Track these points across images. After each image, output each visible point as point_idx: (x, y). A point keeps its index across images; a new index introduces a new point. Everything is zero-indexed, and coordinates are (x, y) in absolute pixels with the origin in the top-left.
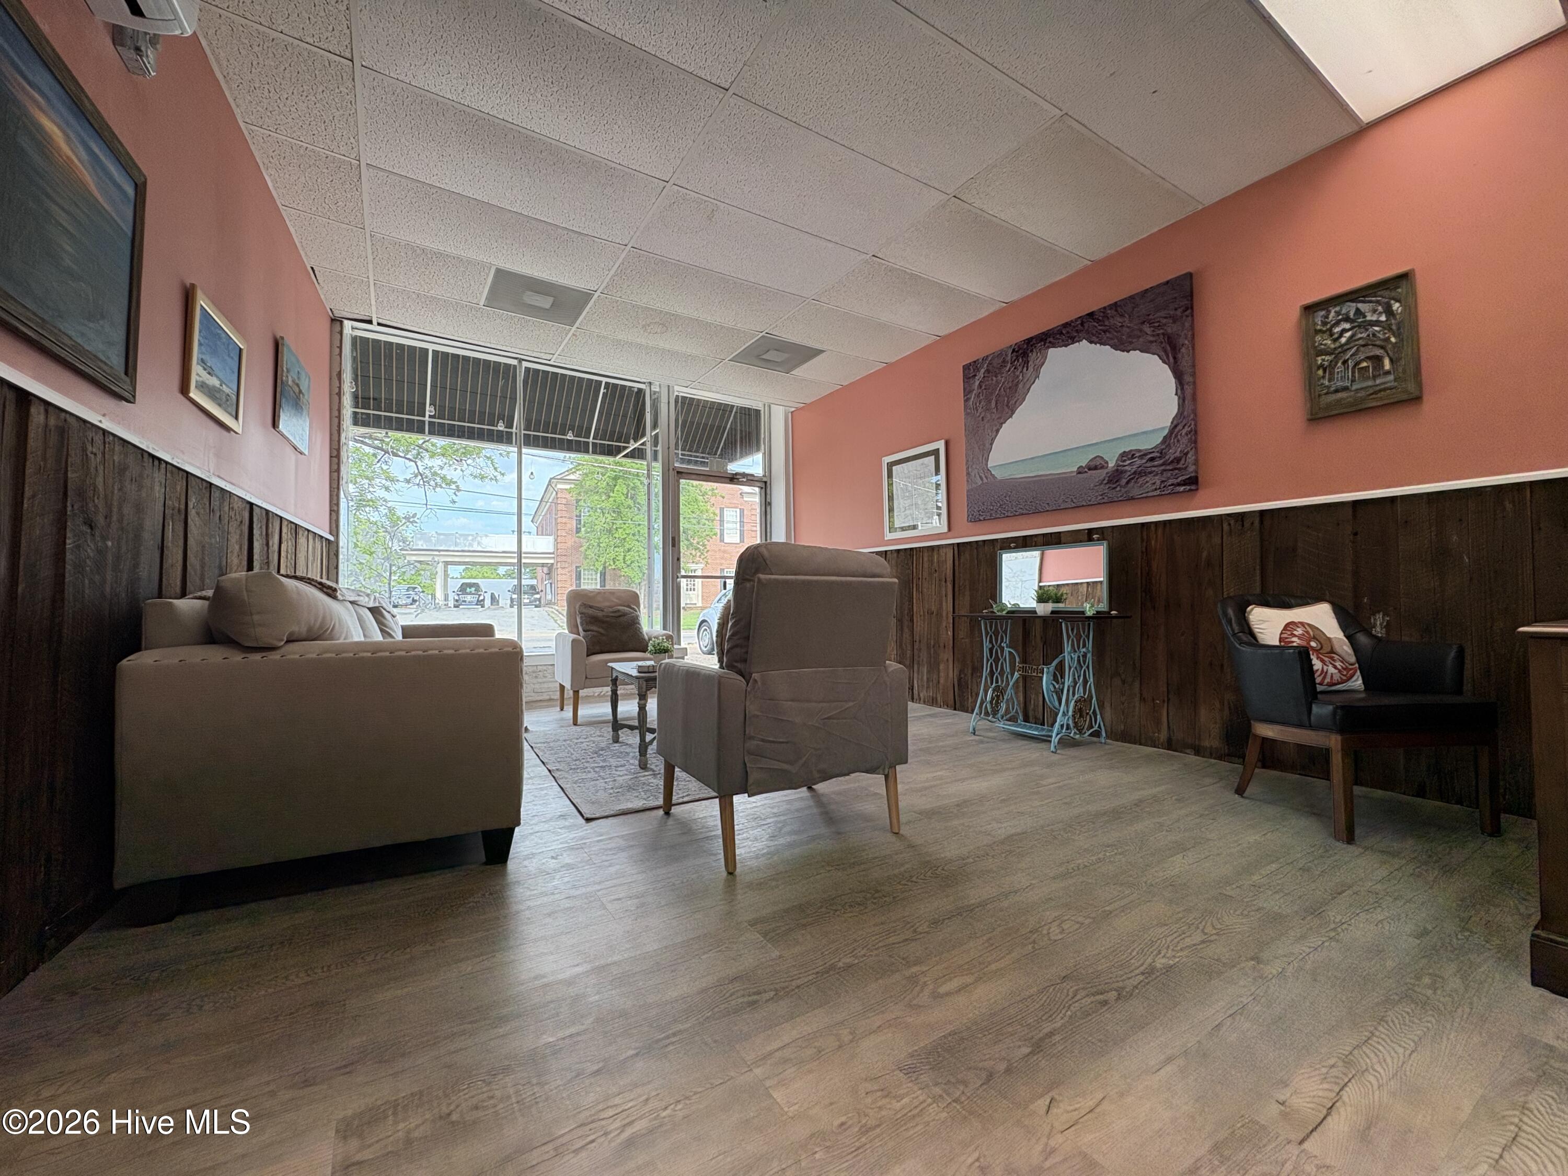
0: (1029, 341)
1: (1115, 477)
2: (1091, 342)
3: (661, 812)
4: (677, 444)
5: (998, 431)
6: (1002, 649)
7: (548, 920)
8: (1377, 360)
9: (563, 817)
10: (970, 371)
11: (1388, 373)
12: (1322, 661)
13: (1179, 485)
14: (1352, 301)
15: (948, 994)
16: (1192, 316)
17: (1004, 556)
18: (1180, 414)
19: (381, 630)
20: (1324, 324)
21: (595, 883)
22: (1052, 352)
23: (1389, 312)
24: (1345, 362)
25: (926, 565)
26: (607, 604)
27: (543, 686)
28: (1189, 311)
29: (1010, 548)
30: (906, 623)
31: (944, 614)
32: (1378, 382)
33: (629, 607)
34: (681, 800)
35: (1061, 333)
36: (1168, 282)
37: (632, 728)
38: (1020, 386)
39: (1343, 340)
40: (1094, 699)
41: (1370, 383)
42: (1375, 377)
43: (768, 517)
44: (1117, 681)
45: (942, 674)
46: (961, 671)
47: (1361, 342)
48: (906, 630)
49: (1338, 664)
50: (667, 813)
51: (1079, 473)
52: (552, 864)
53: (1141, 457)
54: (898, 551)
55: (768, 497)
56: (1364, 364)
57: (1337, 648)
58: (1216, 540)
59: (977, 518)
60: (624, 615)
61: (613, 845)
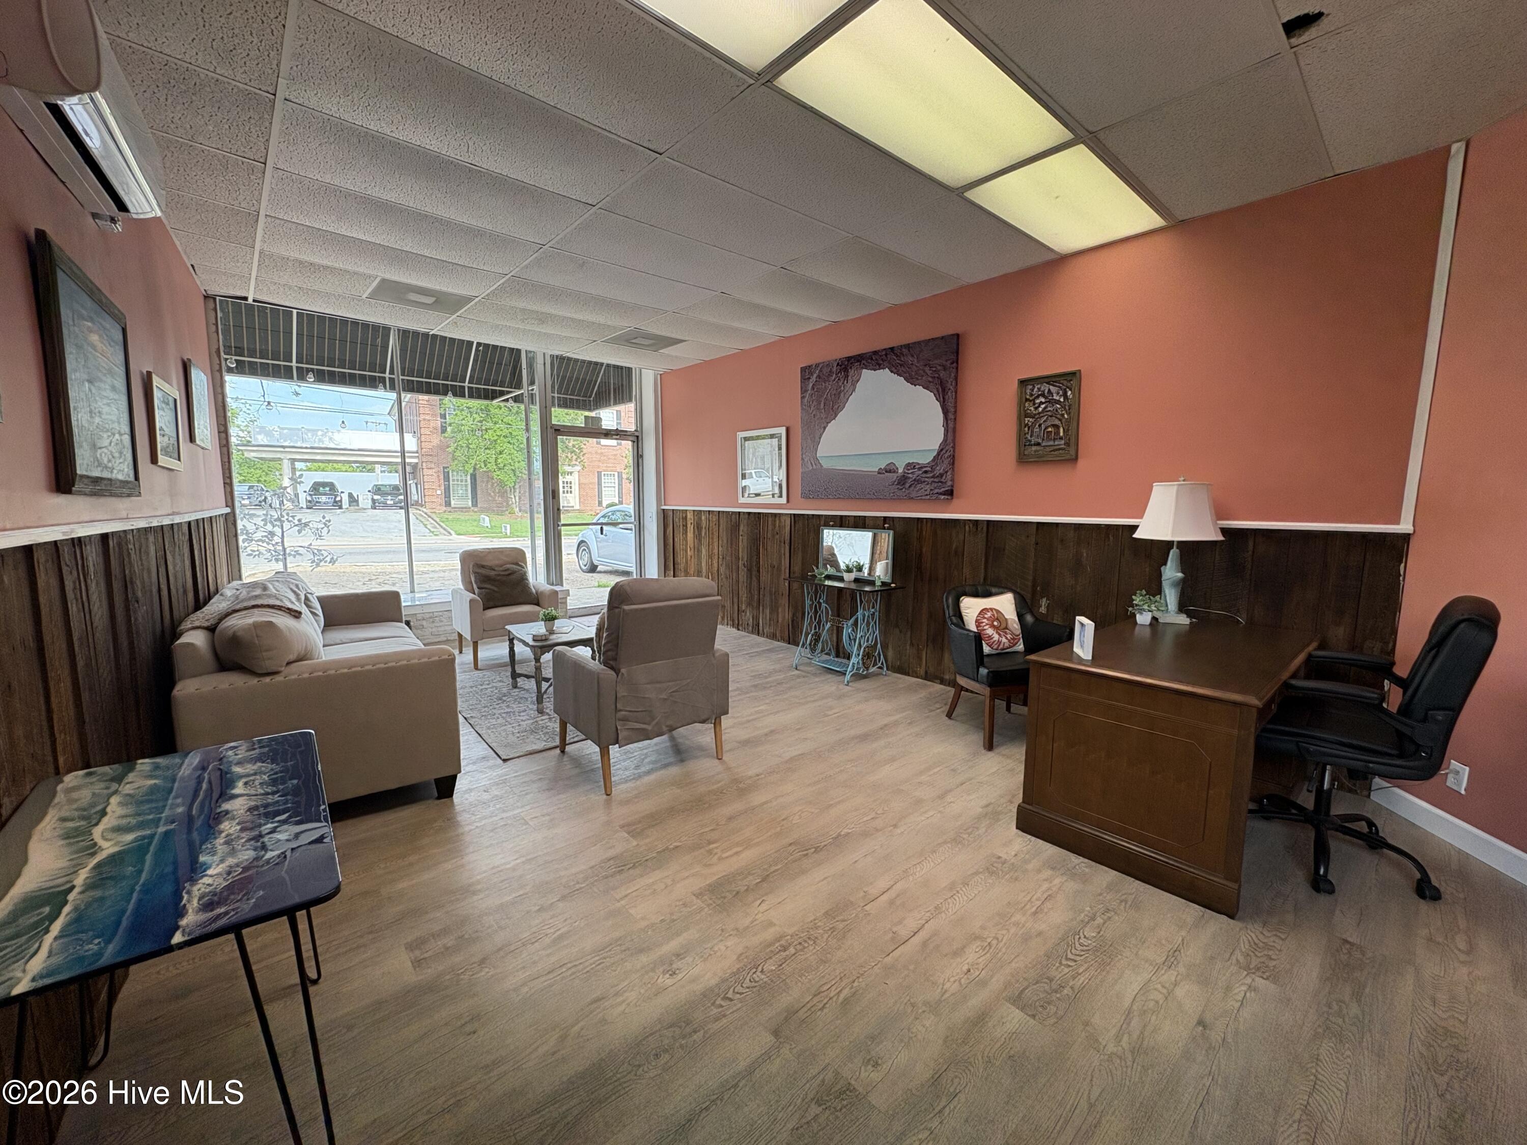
0: (849, 359)
1: (902, 481)
2: (892, 372)
3: (558, 751)
4: (553, 387)
5: (825, 428)
6: (820, 604)
7: (491, 834)
8: (1056, 427)
9: (484, 758)
10: (806, 372)
11: (1061, 438)
12: (999, 635)
13: (941, 494)
14: (1048, 383)
15: (727, 857)
16: (957, 368)
17: (825, 531)
18: (945, 440)
19: (311, 612)
20: (1031, 395)
21: (518, 807)
22: (865, 372)
23: (1065, 395)
24: (1040, 425)
25: (770, 528)
26: (497, 562)
27: (440, 629)
28: (955, 364)
29: (829, 526)
30: (754, 573)
31: (783, 568)
32: (1056, 443)
33: (517, 564)
34: (572, 740)
35: (872, 359)
36: (943, 338)
37: (528, 677)
38: (842, 395)
39: (1040, 409)
40: (879, 645)
41: (1051, 443)
42: (1055, 440)
43: (641, 468)
44: (897, 631)
45: (780, 615)
46: (794, 615)
47: (1049, 413)
48: (754, 579)
49: (1009, 636)
50: (563, 751)
51: (879, 473)
52: (486, 796)
53: (920, 469)
54: (749, 513)
55: (640, 450)
56: (1050, 429)
57: (1010, 626)
58: (961, 537)
59: (807, 495)
60: (513, 573)
61: (527, 779)
